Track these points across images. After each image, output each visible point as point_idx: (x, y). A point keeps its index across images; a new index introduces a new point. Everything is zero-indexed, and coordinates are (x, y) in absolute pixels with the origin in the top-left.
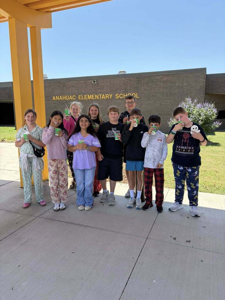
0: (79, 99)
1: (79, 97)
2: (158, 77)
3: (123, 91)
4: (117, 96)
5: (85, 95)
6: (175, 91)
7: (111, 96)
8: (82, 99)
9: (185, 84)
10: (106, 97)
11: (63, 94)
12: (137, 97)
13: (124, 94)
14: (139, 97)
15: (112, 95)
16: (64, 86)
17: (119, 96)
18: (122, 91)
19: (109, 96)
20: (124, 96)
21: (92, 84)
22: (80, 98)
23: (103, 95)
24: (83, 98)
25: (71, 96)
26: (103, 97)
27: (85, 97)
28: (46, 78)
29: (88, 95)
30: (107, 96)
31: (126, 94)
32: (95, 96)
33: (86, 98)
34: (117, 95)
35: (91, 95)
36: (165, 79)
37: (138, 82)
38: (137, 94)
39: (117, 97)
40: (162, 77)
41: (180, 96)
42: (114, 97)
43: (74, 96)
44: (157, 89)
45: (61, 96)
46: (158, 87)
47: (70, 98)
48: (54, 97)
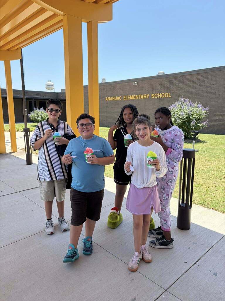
0: (124, 99)
1: (124, 98)
2: (188, 77)
3: (158, 91)
4: (153, 96)
5: (128, 96)
6: (203, 90)
7: (148, 96)
8: (126, 99)
9: (213, 83)
10: (144, 97)
11: (112, 95)
12: (169, 97)
13: (159, 94)
14: (171, 97)
15: (149, 95)
16: (114, 88)
17: (154, 96)
18: (157, 91)
19: (147, 96)
20: (159, 95)
22: (125, 98)
23: (142, 95)
24: (127, 98)
25: (118, 97)
26: (141, 97)
27: (128, 97)
28: (104, 82)
29: (131, 96)
30: (145, 96)
31: (161, 94)
32: (135, 96)
33: (129, 98)
34: (153, 95)
35: (132, 96)
36: (195, 78)
37: (171, 82)
38: (169, 93)
39: (153, 97)
40: (192, 76)
41: (208, 95)
42: (150, 96)
43: (120, 97)
44: (187, 88)
45: (111, 97)
46: (188, 86)
47: (118, 99)
48: (107, 98)
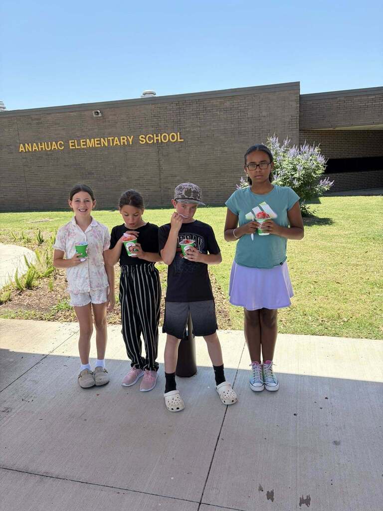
0: (71, 148)
1: (71, 144)
2: (215, 102)
3: (153, 129)
4: (143, 139)
5: (81, 141)
6: (247, 126)
7: (131, 140)
8: (77, 147)
9: (264, 114)
10: (122, 141)
11: (39, 140)
12: (179, 140)
13: (155, 135)
14: (182, 140)
15: (132, 137)
16: (38, 124)
17: (145, 138)
18: (151, 129)
19: (128, 140)
20: (155, 138)
21: (92, 117)
22: (72, 146)
23: (116, 138)
24: (79, 144)
25: (54, 143)
26: (115, 143)
27: (82, 143)
28: (2, 109)
29: (88, 140)
30: (123, 139)
31: (159, 135)
32: (100, 141)
33: (83, 145)
34: (142, 137)
35: (92, 140)
36: (228, 104)
37: (179, 112)
38: (179, 133)
39: (142, 141)
40: (223, 100)
41: (257, 134)
42: (136, 141)
43: (61, 143)
44: (214, 124)
45: (35, 144)
46: (216, 119)
47: (53, 147)
48: (21, 145)
